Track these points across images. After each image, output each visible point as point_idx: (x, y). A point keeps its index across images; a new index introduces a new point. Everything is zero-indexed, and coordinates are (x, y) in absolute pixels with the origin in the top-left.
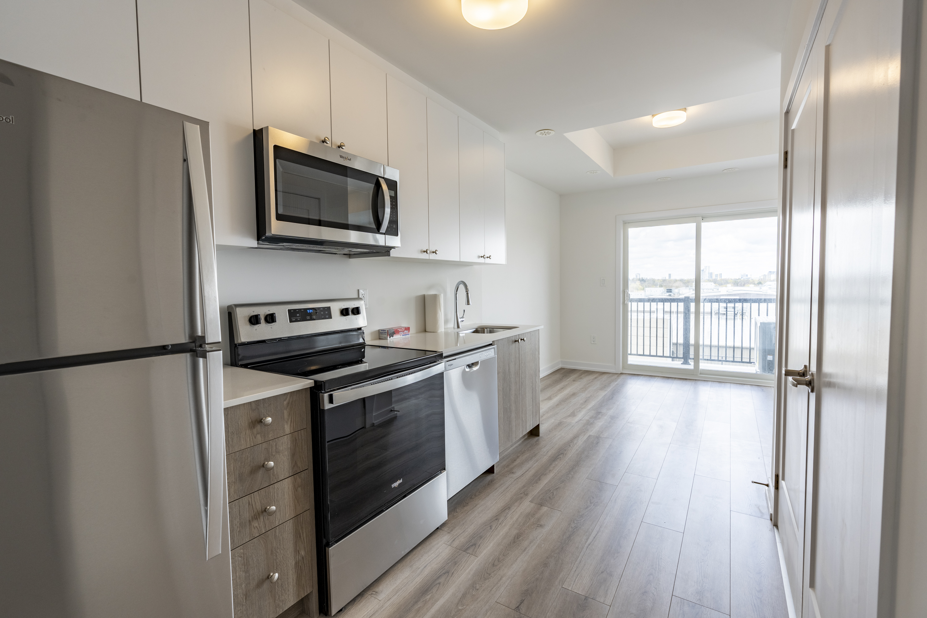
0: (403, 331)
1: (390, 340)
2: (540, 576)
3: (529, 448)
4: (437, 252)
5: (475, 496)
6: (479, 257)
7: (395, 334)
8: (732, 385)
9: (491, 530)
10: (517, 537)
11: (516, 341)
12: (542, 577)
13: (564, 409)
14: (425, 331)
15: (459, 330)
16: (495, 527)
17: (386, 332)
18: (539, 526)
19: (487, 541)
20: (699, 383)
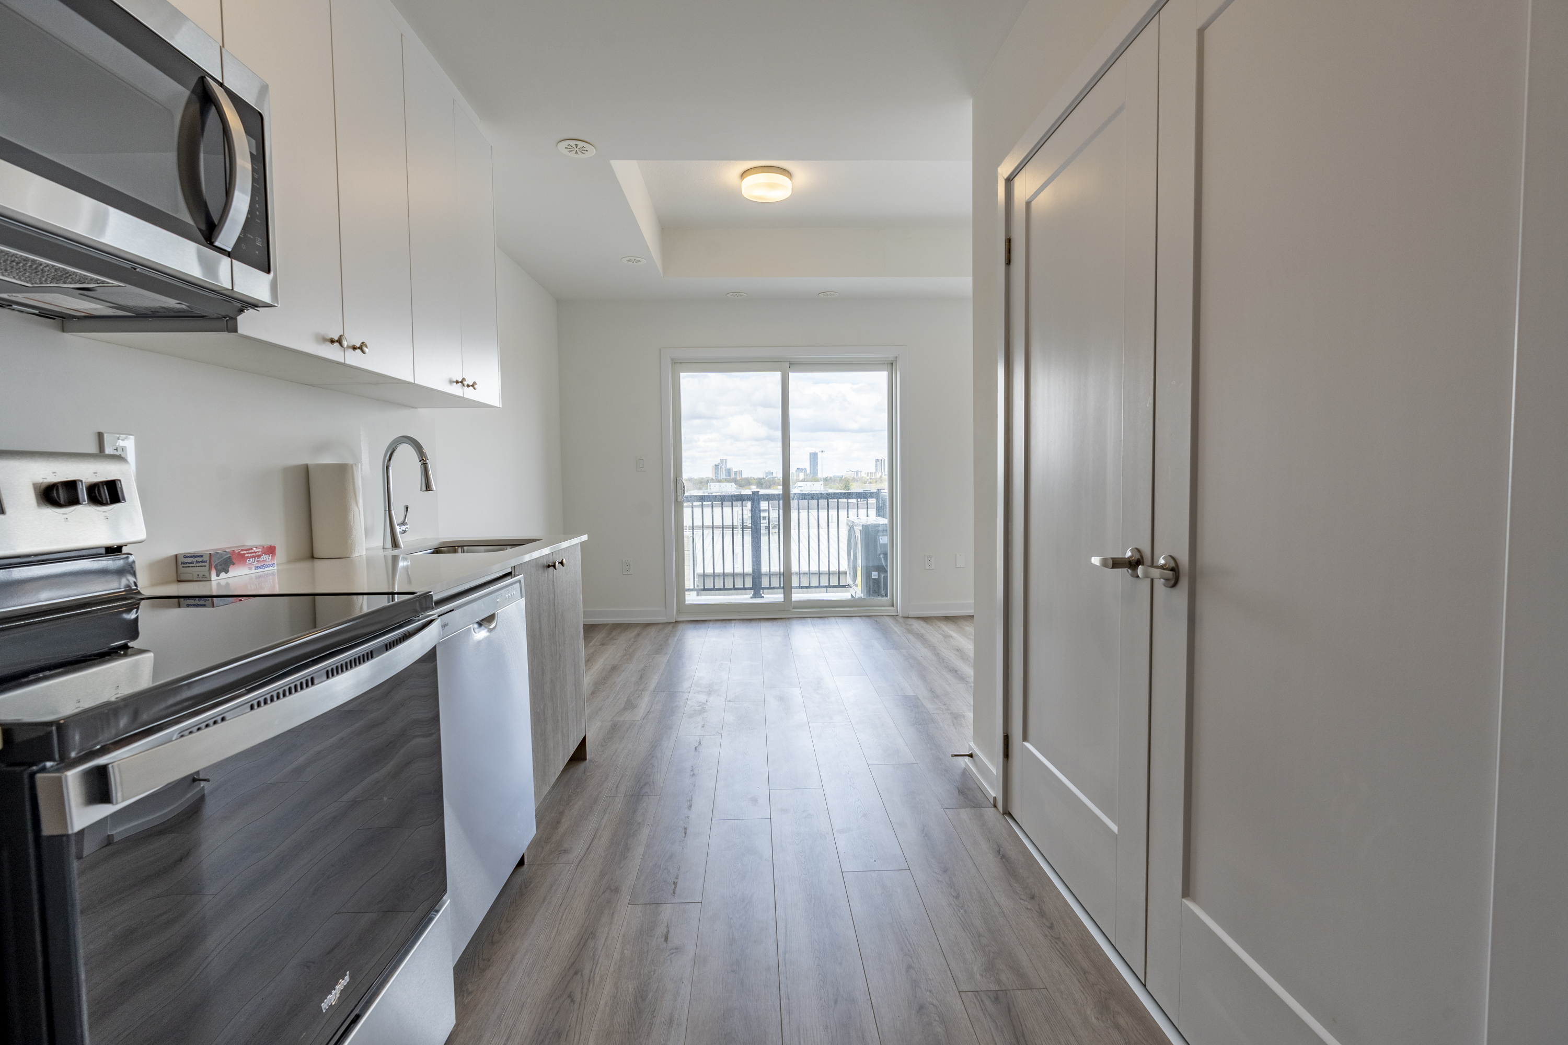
0: (257, 556)
1: (219, 581)
3: (577, 788)
4: (365, 349)
5: (500, 933)
6: (451, 382)
7: (234, 564)
8: (839, 620)
9: (576, 1006)
10: (641, 997)
11: (549, 566)
13: (608, 697)
14: (312, 557)
15: (396, 552)
16: (582, 993)
17: (206, 558)
18: (674, 951)
19: (577, 1037)
20: (794, 622)
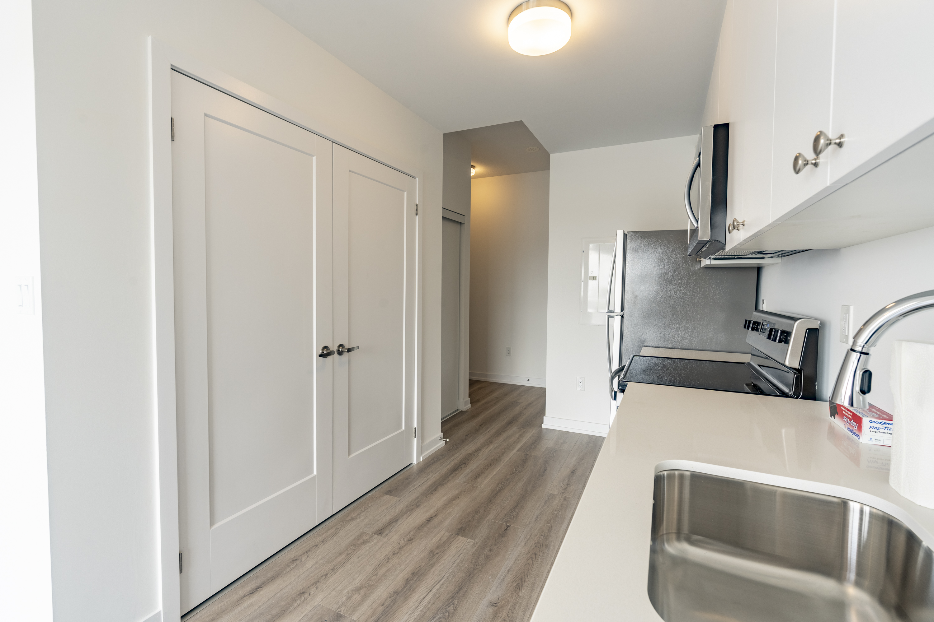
2: (493, 548)
12: (491, 547)
